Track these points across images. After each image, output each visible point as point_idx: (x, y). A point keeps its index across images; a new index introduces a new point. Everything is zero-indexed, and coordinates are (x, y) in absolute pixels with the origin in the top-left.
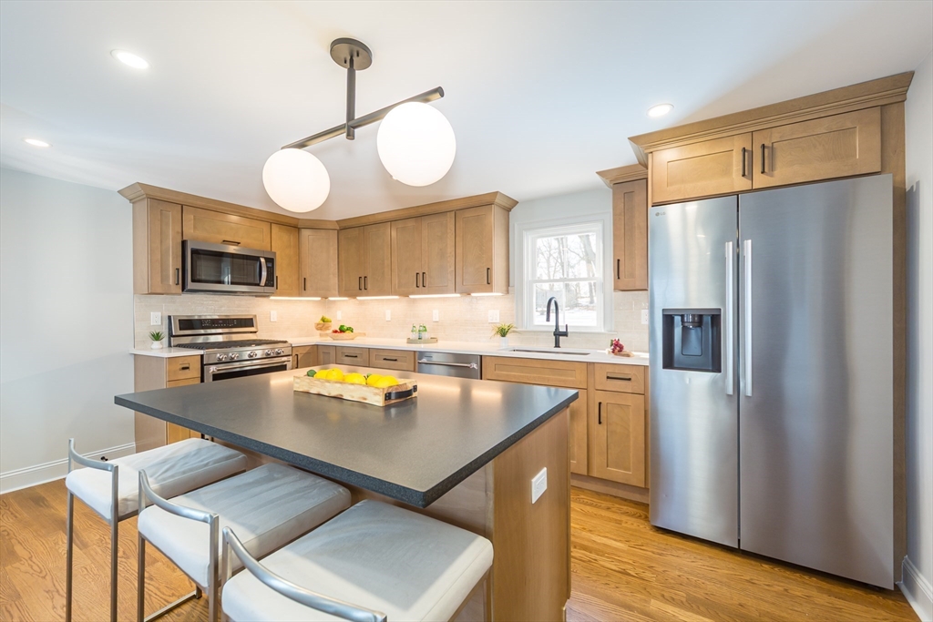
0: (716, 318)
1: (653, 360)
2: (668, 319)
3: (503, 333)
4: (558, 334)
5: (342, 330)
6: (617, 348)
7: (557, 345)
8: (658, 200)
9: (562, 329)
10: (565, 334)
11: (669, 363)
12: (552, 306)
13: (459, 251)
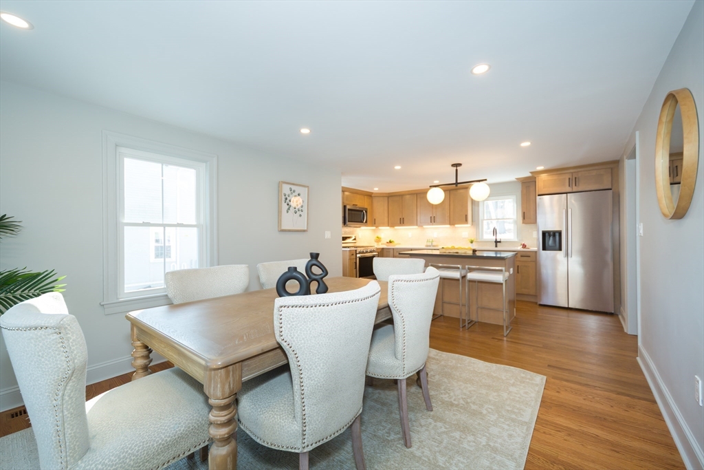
0: (560, 233)
1: (539, 249)
2: (544, 233)
3: (472, 242)
4: (496, 242)
5: (390, 242)
6: (524, 246)
7: (496, 246)
8: (540, 193)
9: (498, 240)
10: (500, 242)
11: (544, 249)
12: (495, 232)
13: (452, 207)
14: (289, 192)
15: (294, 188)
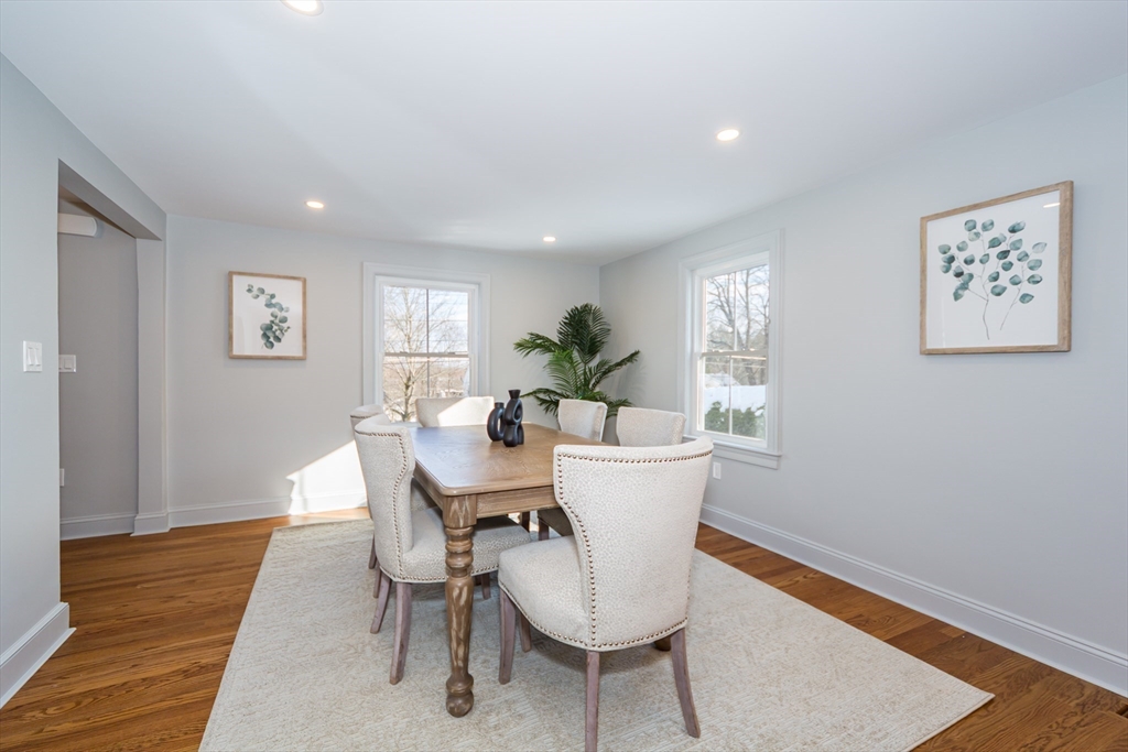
14: (965, 236)
15: (980, 217)
